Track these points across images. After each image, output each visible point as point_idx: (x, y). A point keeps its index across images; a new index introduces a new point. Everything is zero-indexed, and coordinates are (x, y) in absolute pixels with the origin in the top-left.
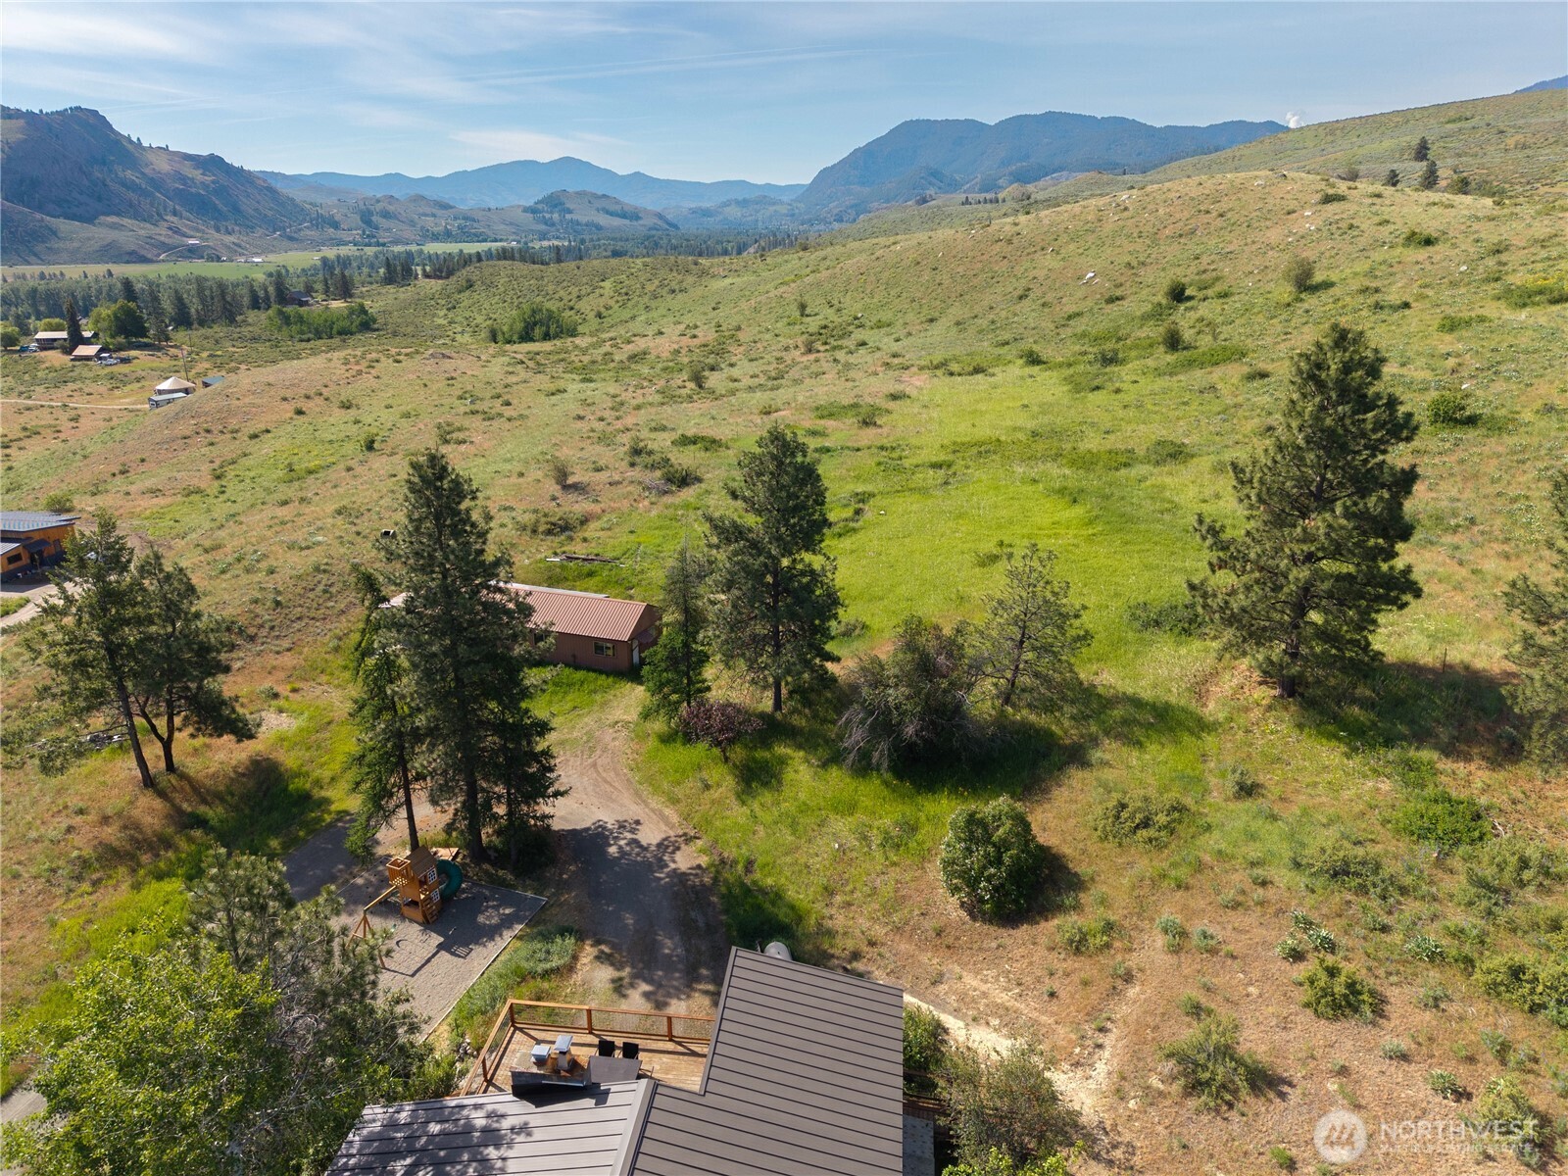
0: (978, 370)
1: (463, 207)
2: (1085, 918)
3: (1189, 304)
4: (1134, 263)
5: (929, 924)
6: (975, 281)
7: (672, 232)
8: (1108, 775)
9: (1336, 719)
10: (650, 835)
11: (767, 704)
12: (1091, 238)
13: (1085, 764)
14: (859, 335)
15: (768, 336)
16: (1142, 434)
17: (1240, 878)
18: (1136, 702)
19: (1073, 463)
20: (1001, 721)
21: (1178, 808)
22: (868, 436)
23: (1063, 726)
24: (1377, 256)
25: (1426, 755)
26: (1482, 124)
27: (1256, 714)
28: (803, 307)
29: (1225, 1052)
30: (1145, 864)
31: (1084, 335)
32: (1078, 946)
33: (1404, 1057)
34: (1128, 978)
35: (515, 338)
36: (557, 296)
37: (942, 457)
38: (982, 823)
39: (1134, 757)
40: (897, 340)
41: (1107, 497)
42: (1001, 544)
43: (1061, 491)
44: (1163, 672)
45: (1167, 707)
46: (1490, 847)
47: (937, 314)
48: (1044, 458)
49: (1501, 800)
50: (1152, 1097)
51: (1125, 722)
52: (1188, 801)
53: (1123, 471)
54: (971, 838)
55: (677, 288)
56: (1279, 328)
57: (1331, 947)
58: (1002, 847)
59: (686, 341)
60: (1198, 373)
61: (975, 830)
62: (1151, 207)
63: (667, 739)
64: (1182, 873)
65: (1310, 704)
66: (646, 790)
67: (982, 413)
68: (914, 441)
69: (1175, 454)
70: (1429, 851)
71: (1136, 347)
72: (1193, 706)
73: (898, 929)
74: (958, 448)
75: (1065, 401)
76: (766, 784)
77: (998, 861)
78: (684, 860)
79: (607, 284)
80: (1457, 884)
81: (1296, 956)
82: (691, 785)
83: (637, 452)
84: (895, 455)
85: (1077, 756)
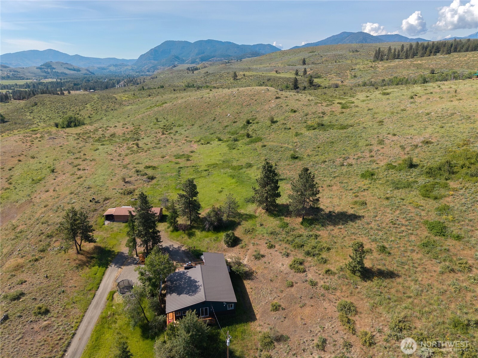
0: (208, 143)
1: (12, 67)
2: (243, 244)
3: (251, 125)
4: (238, 112)
5: (222, 249)
6: (202, 114)
7: (93, 76)
8: (244, 226)
9: (273, 214)
10: (176, 246)
11: (189, 223)
12: (228, 104)
13: (240, 225)
14: (175, 129)
15: (149, 128)
16: (244, 161)
17: (261, 236)
18: (247, 215)
19: (232, 169)
20: (228, 220)
21: (253, 229)
22: (189, 163)
23: (237, 220)
24: (286, 114)
25: (283, 217)
26: (317, 54)
27: (263, 214)
28: (157, 119)
29: (259, 254)
30: (249, 236)
31: (229, 132)
32: (242, 247)
33: (277, 251)
34: (248, 250)
35: (65, 126)
36: (72, 110)
37: (206, 168)
38: (228, 234)
39: (247, 223)
40: (185, 131)
41: (239, 177)
42: (222, 188)
43: (231, 176)
44: (250, 209)
45: (251, 215)
46: (288, 228)
47: (194, 123)
48: (226, 168)
49: (291, 222)
50: (252, 261)
51: (245, 218)
52: (254, 228)
53: (241, 170)
54: (227, 237)
55: (113, 108)
56: (268, 133)
57: (270, 242)
58: (231, 237)
59: (125, 129)
60: (253, 145)
61: (228, 236)
62: (241, 96)
63: (172, 231)
64: (254, 237)
65: (269, 212)
66: (172, 240)
67: (212, 156)
68: (199, 164)
69: (250, 166)
70: (282, 229)
71: (241, 136)
72: (255, 214)
73: (218, 251)
74: (209, 166)
75: (228, 152)
76: (193, 236)
77: (231, 239)
78: (183, 249)
79: (88, 106)
80: (284, 232)
81: (267, 243)
82: (180, 238)
83: (137, 171)
84: (196, 168)
85: (239, 224)
